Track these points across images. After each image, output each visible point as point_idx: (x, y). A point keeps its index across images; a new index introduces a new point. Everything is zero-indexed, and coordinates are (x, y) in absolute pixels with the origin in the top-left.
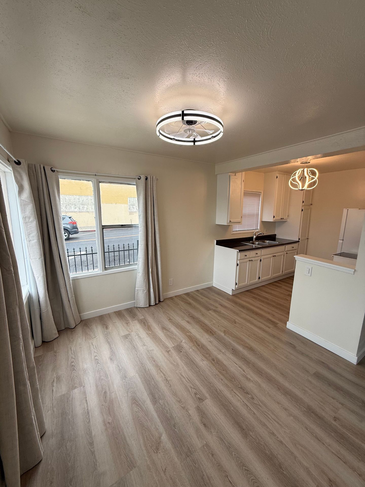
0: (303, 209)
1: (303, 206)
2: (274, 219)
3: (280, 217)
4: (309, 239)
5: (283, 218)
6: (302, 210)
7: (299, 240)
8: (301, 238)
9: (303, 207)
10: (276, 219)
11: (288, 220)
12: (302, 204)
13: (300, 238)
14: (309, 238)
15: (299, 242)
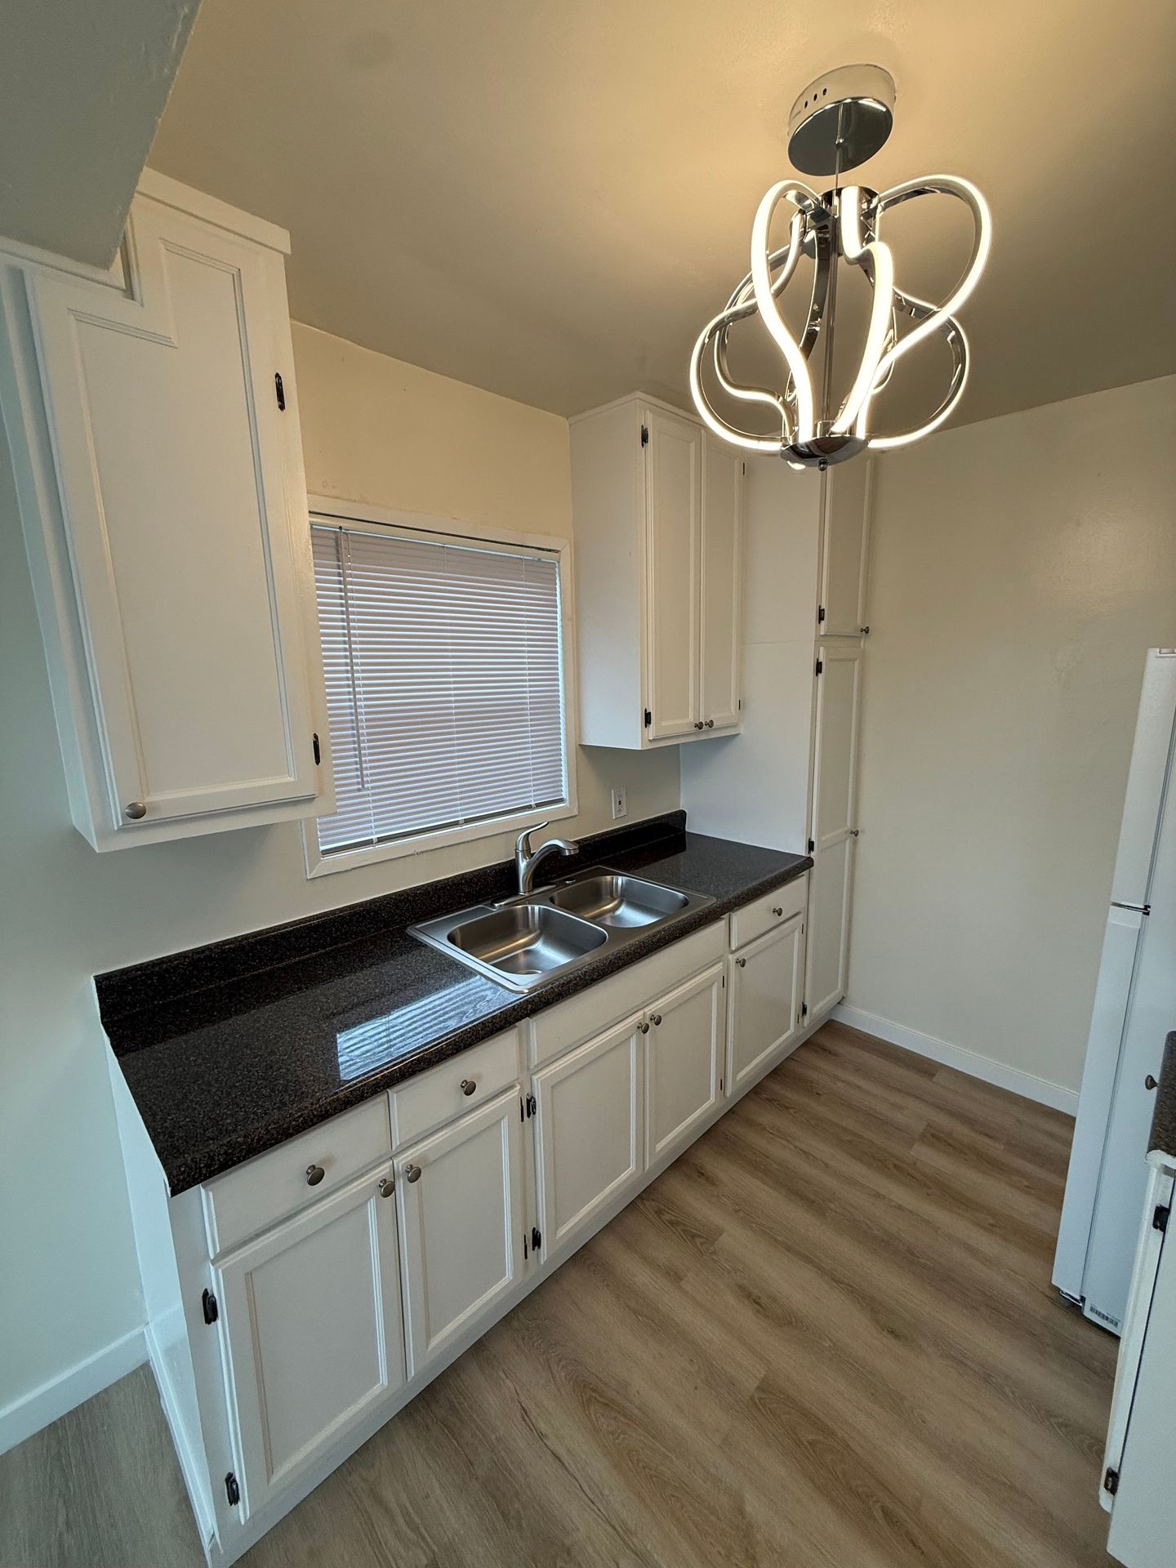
0: (821, 660)
1: (820, 640)
2: (652, 731)
3: (691, 718)
4: (863, 831)
5: (710, 724)
6: (819, 668)
7: (813, 855)
8: (819, 840)
9: (822, 649)
10: (661, 734)
11: (742, 730)
12: (817, 630)
13: (813, 839)
14: (859, 829)
15: (808, 863)
